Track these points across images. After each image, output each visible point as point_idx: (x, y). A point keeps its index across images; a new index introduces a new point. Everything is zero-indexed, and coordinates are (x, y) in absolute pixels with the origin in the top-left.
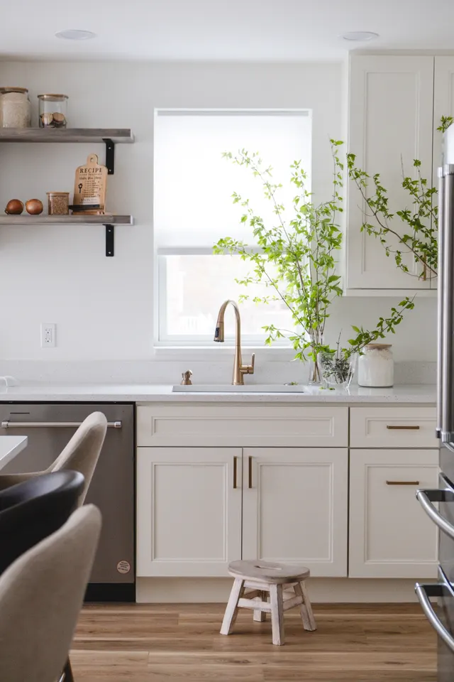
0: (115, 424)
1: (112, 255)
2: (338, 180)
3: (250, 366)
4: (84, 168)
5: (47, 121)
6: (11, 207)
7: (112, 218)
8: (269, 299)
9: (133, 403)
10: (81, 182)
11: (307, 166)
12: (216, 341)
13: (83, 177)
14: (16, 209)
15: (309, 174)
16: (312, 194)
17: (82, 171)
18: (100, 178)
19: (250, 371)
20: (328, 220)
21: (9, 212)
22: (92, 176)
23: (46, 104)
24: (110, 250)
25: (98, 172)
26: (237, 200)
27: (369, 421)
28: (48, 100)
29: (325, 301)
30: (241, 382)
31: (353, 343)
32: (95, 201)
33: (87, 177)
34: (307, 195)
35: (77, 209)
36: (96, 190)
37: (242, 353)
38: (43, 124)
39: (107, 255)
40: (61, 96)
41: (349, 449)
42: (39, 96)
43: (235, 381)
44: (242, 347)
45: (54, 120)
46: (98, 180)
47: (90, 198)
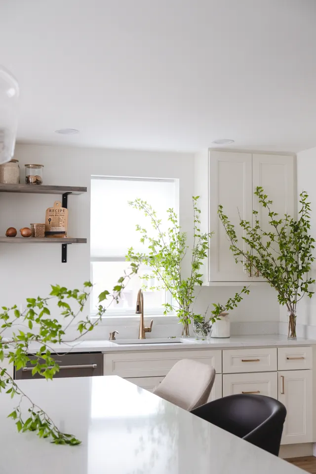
0: (93, 365)
1: (66, 262)
2: (196, 219)
3: (149, 327)
4: (52, 209)
5: (31, 180)
6: (10, 232)
7: (76, 240)
8: (160, 287)
9: (100, 352)
10: (50, 217)
11: (177, 211)
12: (138, 313)
13: (51, 214)
14: (12, 234)
15: (178, 216)
16: (180, 227)
17: (50, 211)
18: (63, 215)
19: (149, 330)
20: (206, 243)
21: (8, 235)
22: (58, 214)
23: (31, 170)
24: (64, 259)
25: (62, 212)
26: (138, 229)
27: (233, 358)
28: (32, 168)
29: (192, 289)
30: (144, 337)
31: (214, 313)
32: (62, 229)
33: (54, 214)
34: (178, 228)
35: (49, 234)
36: (61, 222)
37: (144, 319)
38: (29, 182)
39: (63, 262)
40: (40, 165)
41: (223, 374)
42: (26, 165)
43: (141, 336)
44: (144, 316)
45: (37, 180)
46: (62, 216)
47: (57, 228)
